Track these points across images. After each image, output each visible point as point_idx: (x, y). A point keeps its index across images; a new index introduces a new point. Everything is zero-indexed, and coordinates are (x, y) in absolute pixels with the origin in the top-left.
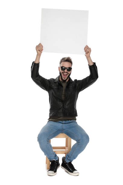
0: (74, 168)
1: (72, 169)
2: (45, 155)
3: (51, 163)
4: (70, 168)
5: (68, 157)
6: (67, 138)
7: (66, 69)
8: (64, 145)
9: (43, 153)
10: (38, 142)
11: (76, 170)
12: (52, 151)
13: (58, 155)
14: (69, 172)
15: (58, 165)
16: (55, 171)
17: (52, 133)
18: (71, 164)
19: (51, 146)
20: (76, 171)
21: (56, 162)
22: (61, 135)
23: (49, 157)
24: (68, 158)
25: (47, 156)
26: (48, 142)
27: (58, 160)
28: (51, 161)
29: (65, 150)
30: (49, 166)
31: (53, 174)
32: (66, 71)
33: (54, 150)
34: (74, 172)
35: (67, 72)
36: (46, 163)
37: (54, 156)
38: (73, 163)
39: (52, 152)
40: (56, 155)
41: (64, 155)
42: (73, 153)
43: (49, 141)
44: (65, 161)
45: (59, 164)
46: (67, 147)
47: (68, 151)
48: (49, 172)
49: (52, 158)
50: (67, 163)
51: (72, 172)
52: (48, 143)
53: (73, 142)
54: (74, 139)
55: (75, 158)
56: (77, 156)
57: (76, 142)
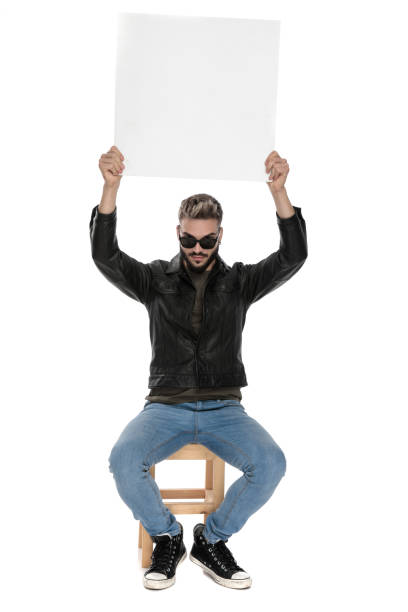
0: (235, 564)
1: (227, 566)
2: (136, 518)
3: (154, 545)
5: (213, 525)
6: (210, 458)
7: (198, 245)
8: (201, 485)
9: (128, 512)
10: (112, 475)
11: (242, 570)
12: (160, 503)
13: (179, 518)
14: (218, 578)
15: (180, 551)
16: (171, 575)
17: (159, 444)
19: (154, 487)
20: (240, 573)
21: (175, 543)
22: (189, 449)
23: (148, 527)
24: (215, 529)
25: (142, 523)
26: (144, 474)
27: (181, 536)
28: (155, 539)
29: (202, 500)
30: (149, 555)
31: (163, 586)
32: (198, 248)
33: (164, 501)
34: (234, 576)
36: (140, 546)
37: (165, 520)
38: (233, 544)
39: (159, 509)
40: (172, 519)
41: (200, 519)
42: (230, 512)
43: (148, 471)
44: (204, 540)
45: (184, 551)
46: (211, 489)
47: (213, 504)
48: (150, 576)
49: (161, 528)
50: (210, 545)
51: (228, 576)
52: (145, 477)
53: (232, 474)
54: (235, 463)
55: (237, 529)
56: (244, 521)
57: (241, 474)
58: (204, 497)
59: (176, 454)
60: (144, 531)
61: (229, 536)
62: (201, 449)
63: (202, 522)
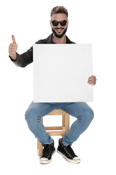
0: (74, 154)
1: (71, 155)
2: (36, 138)
3: (43, 147)
4: (68, 154)
5: (66, 139)
6: (64, 115)
7: (59, 24)
8: (60, 124)
9: (33, 136)
10: (26, 121)
11: (77, 156)
12: (45, 132)
13: (52, 137)
14: (68, 159)
15: (53, 149)
16: (50, 158)
17: (44, 109)
18: (71, 148)
19: (43, 126)
20: (76, 157)
21: (51, 147)
22: (56, 111)
23: (41, 141)
24: (67, 140)
25: (38, 140)
26: (38, 121)
27: (53, 144)
28: (43, 145)
29: (61, 131)
30: (41, 151)
32: (59, 26)
33: (47, 131)
34: (74, 159)
35: (61, 28)
36: (38, 148)
37: (47, 138)
38: (74, 147)
39: (44, 134)
40: (50, 138)
41: (61, 137)
42: (72, 133)
43: (40, 119)
44: (63, 145)
45: (55, 149)
46: (65, 126)
47: (65, 132)
48: (42, 159)
49: (45, 141)
50: (65, 147)
51: (71, 158)
52: (39, 122)
53: (73, 119)
54: (73, 115)
55: (75, 140)
56: (78, 137)
57: (77, 119)
58: (62, 129)
59: (51, 113)
60: (39, 142)
61: (72, 143)
62: (60, 111)
63: (62, 138)
